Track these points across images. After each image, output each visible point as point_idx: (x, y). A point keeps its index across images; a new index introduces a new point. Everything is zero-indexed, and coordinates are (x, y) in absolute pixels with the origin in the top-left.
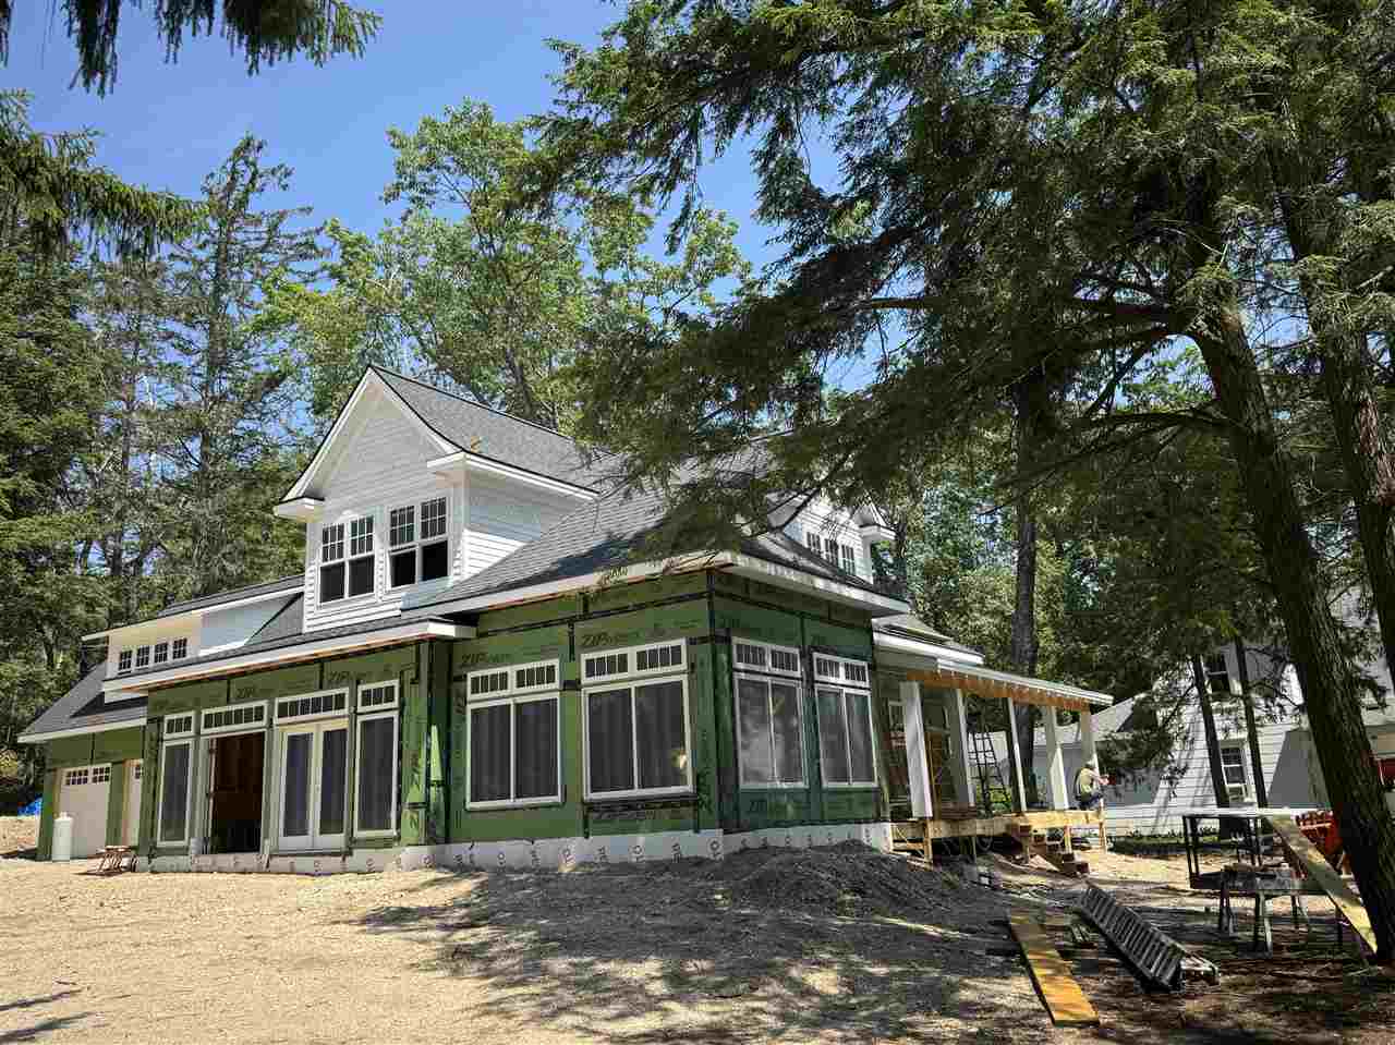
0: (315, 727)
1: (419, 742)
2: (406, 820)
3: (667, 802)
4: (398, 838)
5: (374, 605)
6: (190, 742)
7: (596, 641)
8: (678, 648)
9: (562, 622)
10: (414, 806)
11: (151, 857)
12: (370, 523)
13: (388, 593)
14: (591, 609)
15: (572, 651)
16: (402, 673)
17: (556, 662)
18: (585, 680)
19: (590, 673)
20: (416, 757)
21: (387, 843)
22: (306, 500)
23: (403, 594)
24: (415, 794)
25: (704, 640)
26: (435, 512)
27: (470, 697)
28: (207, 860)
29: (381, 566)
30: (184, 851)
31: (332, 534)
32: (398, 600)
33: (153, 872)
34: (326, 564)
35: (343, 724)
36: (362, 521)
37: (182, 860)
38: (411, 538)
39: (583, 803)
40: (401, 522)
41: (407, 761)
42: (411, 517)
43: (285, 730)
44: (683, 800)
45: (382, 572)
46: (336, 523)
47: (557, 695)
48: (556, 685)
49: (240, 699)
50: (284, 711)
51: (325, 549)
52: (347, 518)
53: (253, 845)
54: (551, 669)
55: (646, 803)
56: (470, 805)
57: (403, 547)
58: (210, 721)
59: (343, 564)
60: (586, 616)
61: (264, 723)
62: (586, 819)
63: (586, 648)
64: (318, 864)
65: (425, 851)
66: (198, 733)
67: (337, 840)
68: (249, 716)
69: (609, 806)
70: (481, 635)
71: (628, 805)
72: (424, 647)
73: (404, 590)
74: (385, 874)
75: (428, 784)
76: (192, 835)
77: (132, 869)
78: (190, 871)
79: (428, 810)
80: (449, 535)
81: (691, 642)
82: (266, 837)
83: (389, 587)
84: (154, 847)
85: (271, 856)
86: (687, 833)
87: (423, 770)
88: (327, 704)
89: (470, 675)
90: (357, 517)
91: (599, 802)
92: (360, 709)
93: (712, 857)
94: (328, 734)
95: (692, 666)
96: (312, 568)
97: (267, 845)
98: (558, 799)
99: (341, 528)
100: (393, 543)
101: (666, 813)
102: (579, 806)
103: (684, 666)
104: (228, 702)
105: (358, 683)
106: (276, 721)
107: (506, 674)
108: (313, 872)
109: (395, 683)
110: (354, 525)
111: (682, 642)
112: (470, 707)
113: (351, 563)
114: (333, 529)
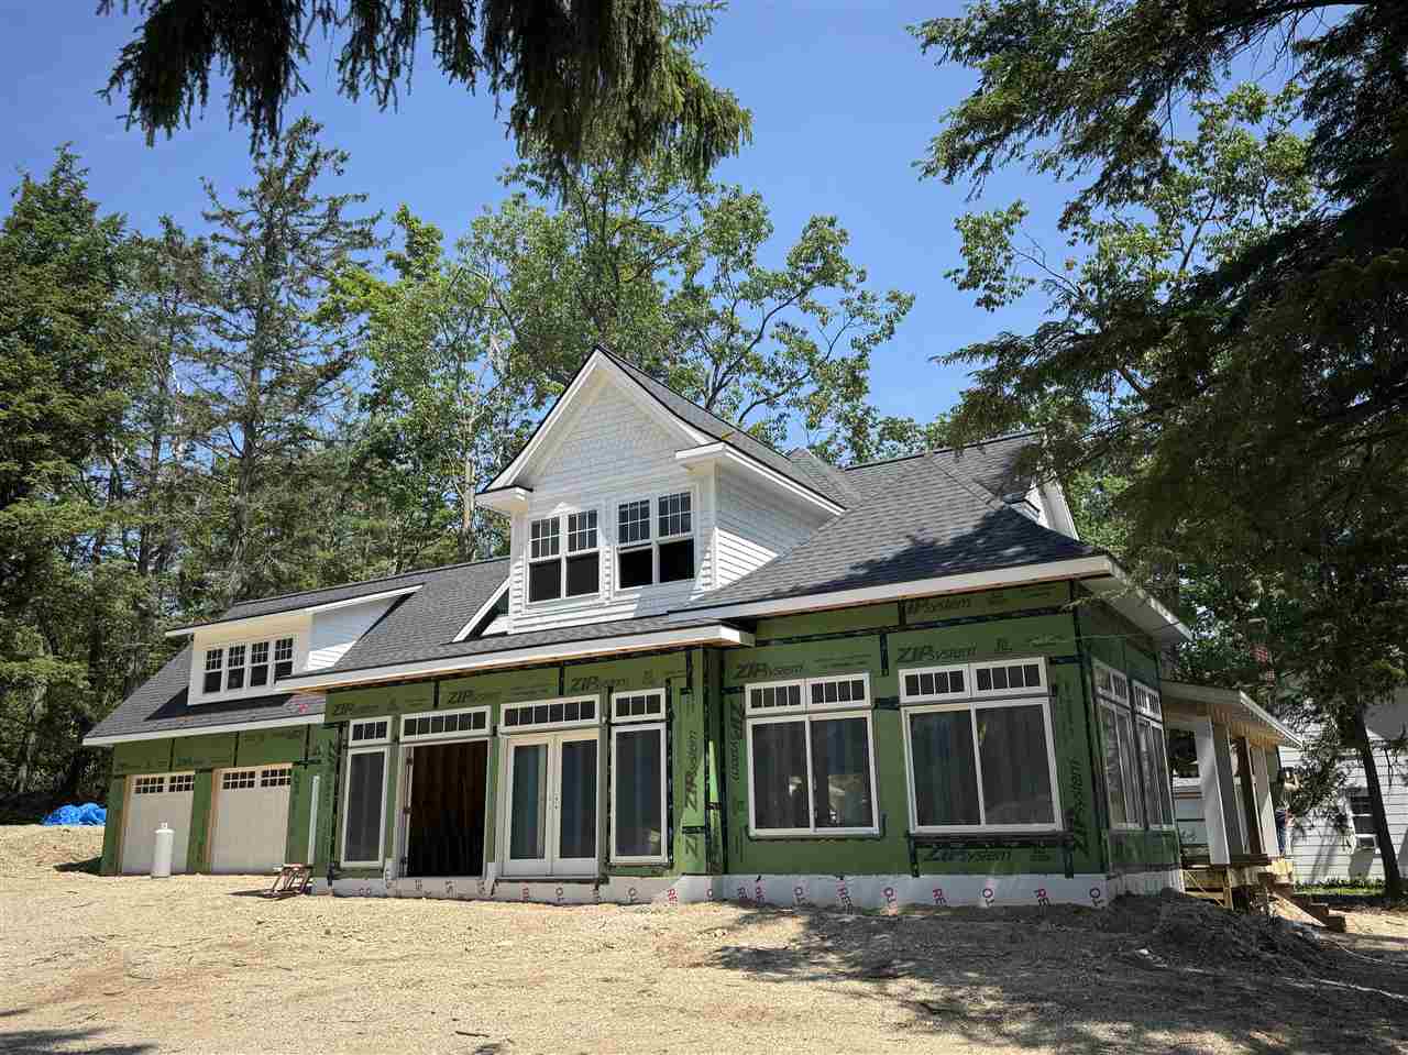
0: (553, 740)
1: (694, 759)
2: (679, 846)
3: (1026, 841)
4: (671, 866)
5: (601, 606)
6: (385, 750)
7: (918, 657)
8: (1035, 667)
9: (870, 632)
10: (690, 830)
11: (331, 877)
12: (593, 517)
13: (619, 594)
14: (909, 619)
15: (885, 664)
16: (668, 681)
17: (865, 677)
18: (904, 698)
19: (912, 691)
20: (690, 776)
21: (655, 871)
22: (518, 490)
23: (638, 596)
24: (692, 816)
25: (1068, 660)
26: (677, 509)
27: (749, 711)
28: (409, 883)
29: (608, 564)
30: (377, 873)
31: (543, 530)
32: (631, 602)
33: (337, 895)
34: (536, 560)
35: (594, 735)
36: (582, 516)
37: (376, 884)
38: (646, 535)
39: (908, 835)
40: (632, 519)
41: (679, 780)
42: (645, 513)
43: (512, 738)
44: (1050, 840)
45: (609, 570)
46: (550, 516)
47: (868, 715)
48: (867, 702)
49: (452, 704)
50: (511, 718)
51: (535, 544)
52: (563, 511)
53: (475, 869)
54: (859, 685)
55: (997, 841)
56: (754, 832)
57: (636, 545)
58: (411, 728)
59: (558, 562)
60: (903, 626)
61: (487, 730)
62: (914, 856)
63: (903, 661)
64: (558, 893)
65: (705, 883)
66: (396, 739)
67: (589, 866)
68: (464, 722)
69: (944, 842)
70: (760, 644)
71: (970, 841)
72: (697, 655)
73: (636, 592)
74: (652, 907)
75: (708, 806)
76: (387, 855)
77: (307, 891)
78: (386, 896)
79: (708, 837)
80: (696, 533)
81: (1051, 662)
82: (492, 858)
83: (617, 588)
84: (338, 868)
85: (497, 881)
86: (1057, 876)
87: (701, 789)
88: (571, 712)
89: (749, 687)
90: (575, 510)
91: (928, 837)
92: (615, 719)
93: (1091, 904)
94: (568, 747)
95: (1054, 689)
96: (520, 563)
97: (491, 869)
98: (875, 829)
99: (556, 523)
100: (623, 538)
101: (1026, 854)
102: (905, 840)
103: (1043, 688)
104: (436, 706)
105: (611, 691)
106: (502, 728)
107: (798, 687)
108: (555, 900)
109: (662, 692)
110: (572, 519)
111: (1040, 662)
112: (750, 723)
113: (569, 560)
114: (545, 523)
